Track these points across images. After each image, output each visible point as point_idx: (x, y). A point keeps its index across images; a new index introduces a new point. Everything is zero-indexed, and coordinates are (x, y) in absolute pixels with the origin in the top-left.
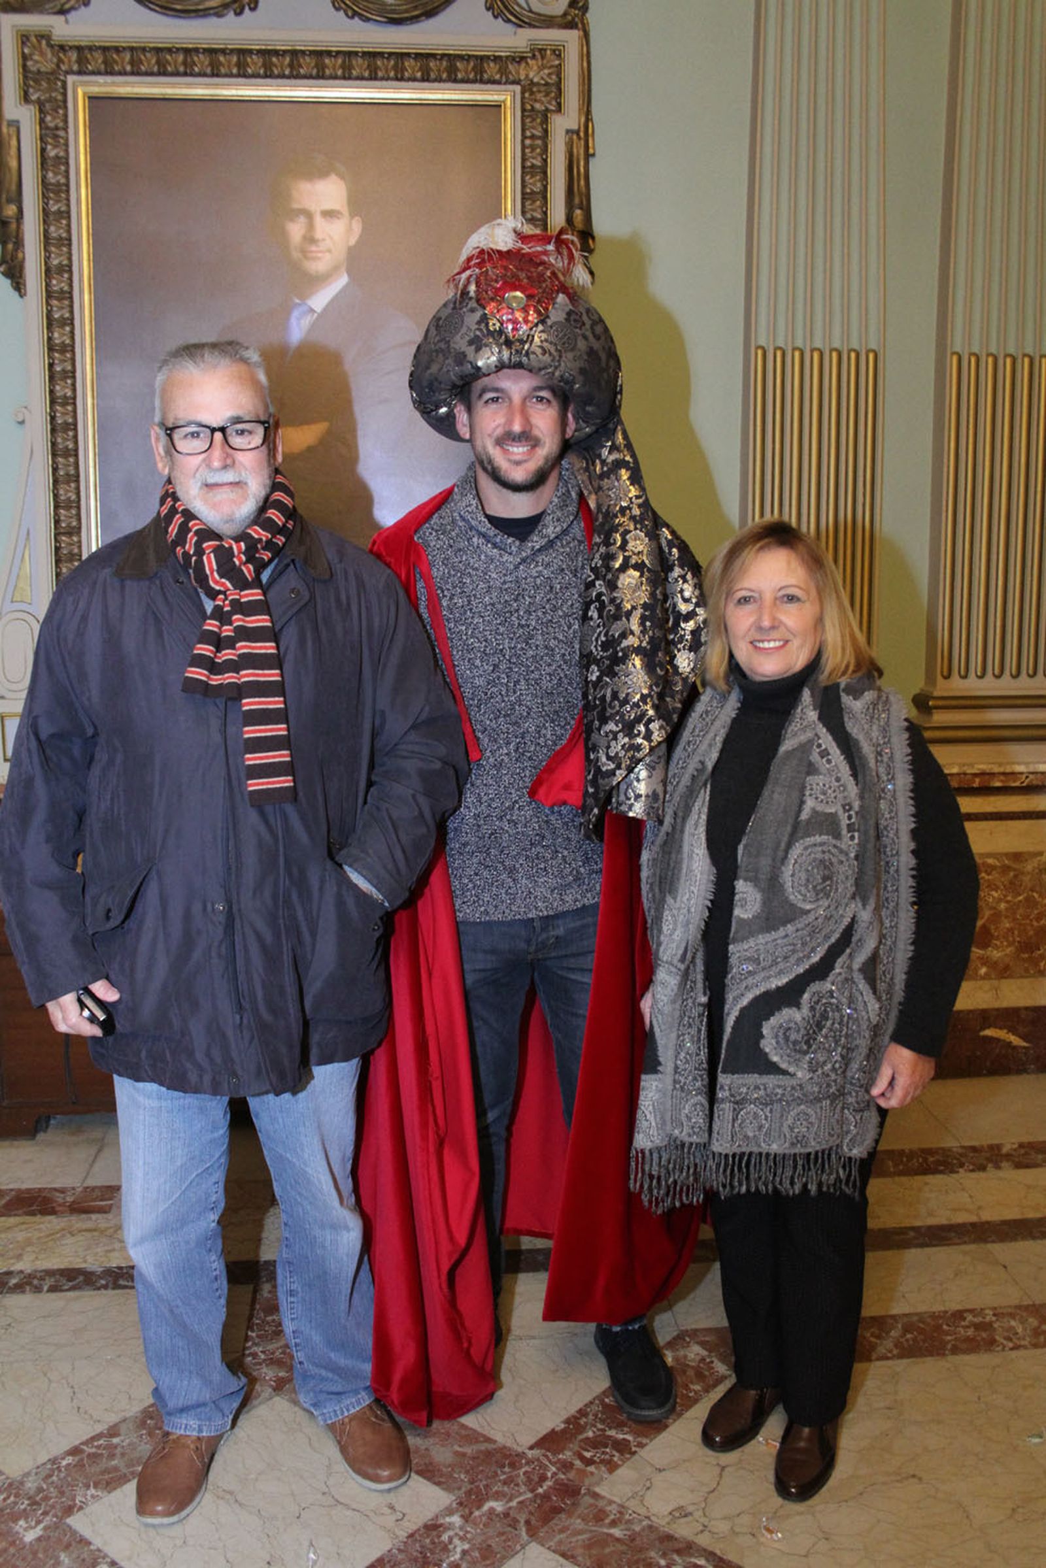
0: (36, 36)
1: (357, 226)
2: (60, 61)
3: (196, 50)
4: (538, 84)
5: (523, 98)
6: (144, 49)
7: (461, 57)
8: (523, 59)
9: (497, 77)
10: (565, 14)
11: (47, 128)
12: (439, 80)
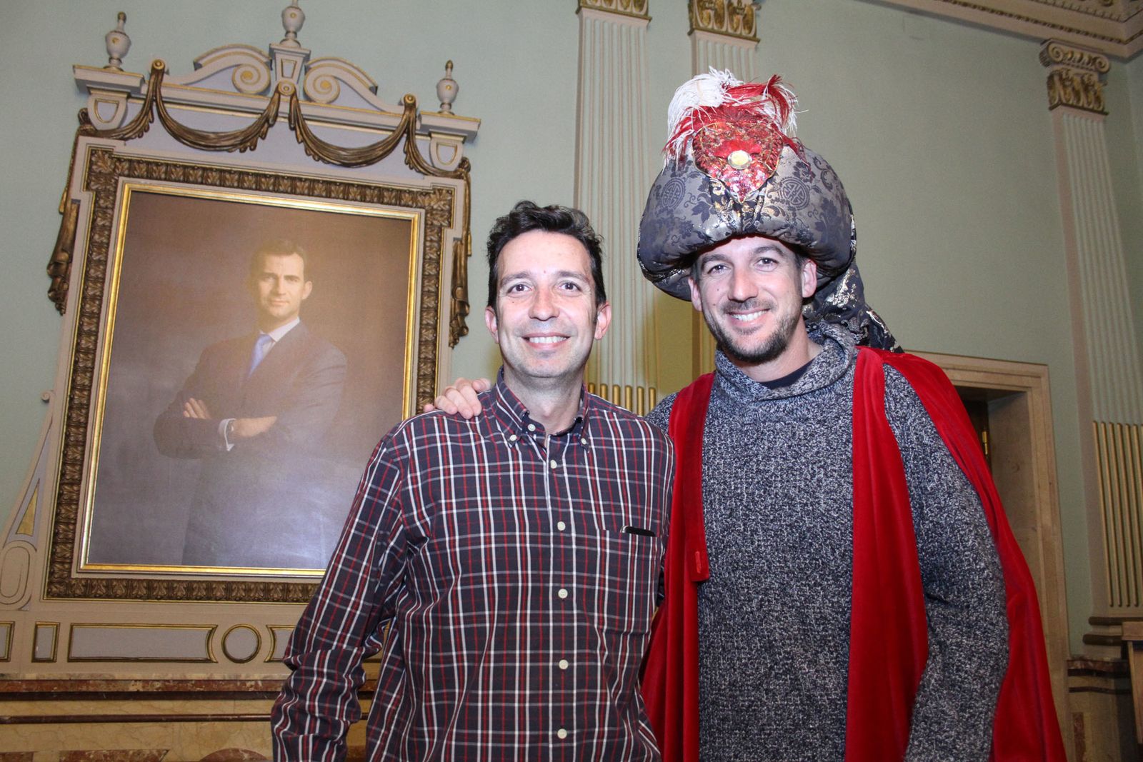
0: (103, 151)
1: (309, 287)
2: (116, 167)
3: (211, 170)
4: (436, 210)
5: (426, 217)
6: (175, 166)
7: (388, 190)
8: (427, 194)
9: (410, 203)
10: (456, 171)
11: (100, 207)
12: (371, 201)
